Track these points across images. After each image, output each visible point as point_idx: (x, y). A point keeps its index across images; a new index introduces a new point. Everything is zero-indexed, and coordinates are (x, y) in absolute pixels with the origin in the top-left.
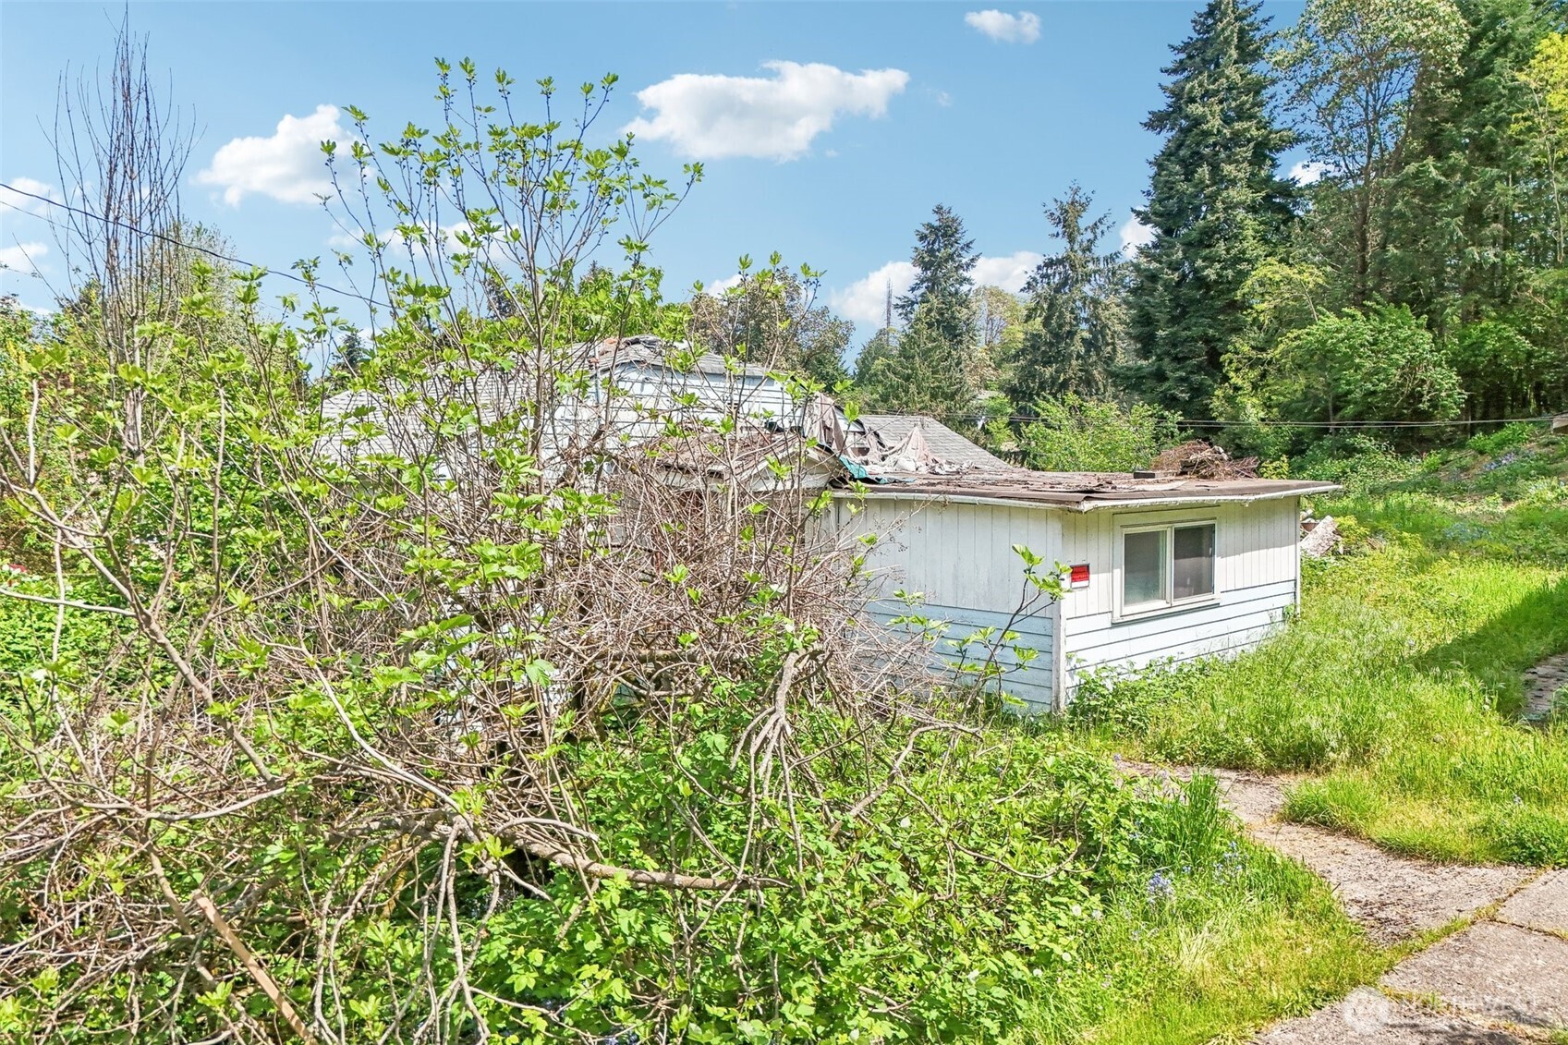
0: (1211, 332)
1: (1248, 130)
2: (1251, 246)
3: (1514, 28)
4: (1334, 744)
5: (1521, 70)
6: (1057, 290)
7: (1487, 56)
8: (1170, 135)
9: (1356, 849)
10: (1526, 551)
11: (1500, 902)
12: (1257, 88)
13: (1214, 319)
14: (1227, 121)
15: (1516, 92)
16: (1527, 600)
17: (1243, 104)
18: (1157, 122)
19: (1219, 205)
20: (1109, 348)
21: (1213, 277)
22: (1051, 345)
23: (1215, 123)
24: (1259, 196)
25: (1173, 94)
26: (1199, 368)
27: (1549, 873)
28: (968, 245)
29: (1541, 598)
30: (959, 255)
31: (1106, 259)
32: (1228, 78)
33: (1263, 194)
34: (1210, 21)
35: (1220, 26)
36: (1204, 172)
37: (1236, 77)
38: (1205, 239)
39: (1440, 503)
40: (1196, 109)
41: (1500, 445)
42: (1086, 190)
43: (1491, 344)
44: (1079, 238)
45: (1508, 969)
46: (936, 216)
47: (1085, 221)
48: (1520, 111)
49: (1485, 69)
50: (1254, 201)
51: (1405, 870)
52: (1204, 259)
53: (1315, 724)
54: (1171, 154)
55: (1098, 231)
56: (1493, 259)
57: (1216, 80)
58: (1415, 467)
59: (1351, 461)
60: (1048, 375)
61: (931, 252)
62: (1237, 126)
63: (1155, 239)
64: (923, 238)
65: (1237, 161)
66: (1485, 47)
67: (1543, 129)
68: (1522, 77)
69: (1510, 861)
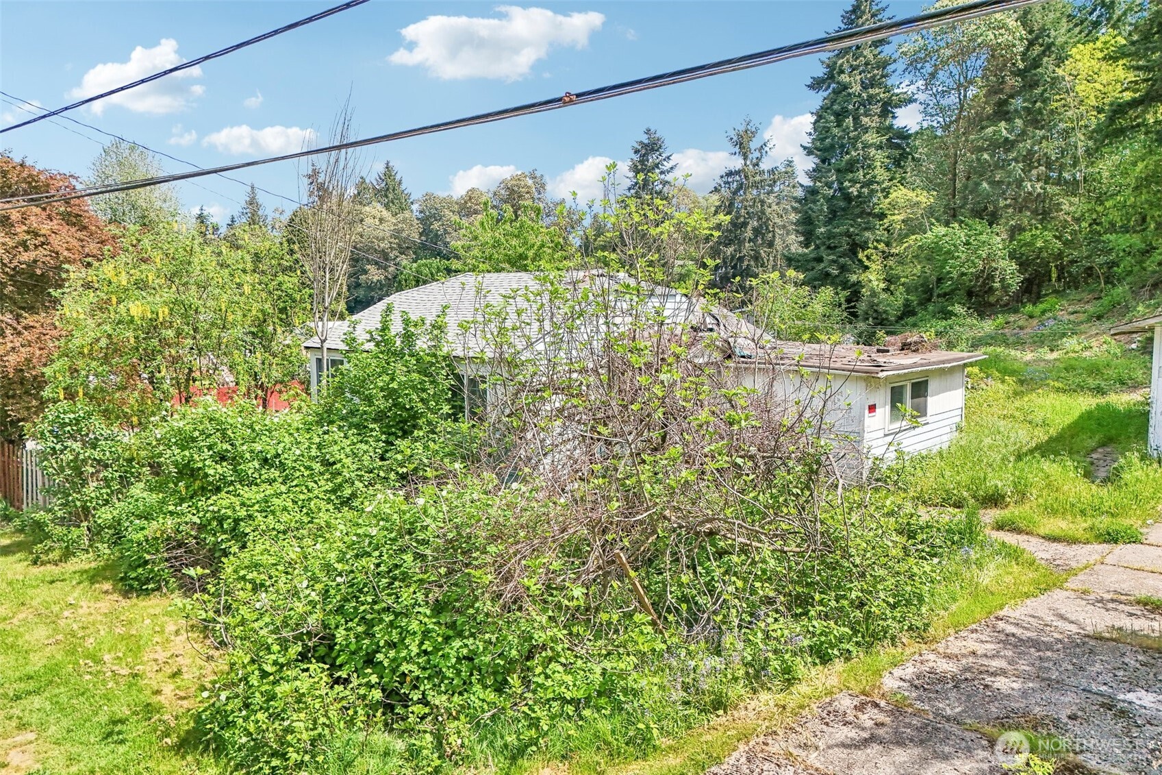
0: (852, 230)
1: (878, 94)
2: (881, 174)
3: (1055, 38)
4: (1009, 493)
5: (1059, 67)
6: (735, 193)
7: (1038, 55)
8: (825, 94)
9: (1034, 540)
10: (1073, 387)
11: (1104, 557)
12: (884, 65)
13: (855, 221)
14: (865, 87)
15: (1055, 81)
16: (1081, 417)
17: (875, 76)
18: (816, 85)
19: (860, 145)
20: (770, 235)
21: (856, 193)
22: (730, 231)
23: (856, 88)
24: (884, 139)
25: (828, 66)
26: (843, 255)
27: (1121, 546)
28: (668, 158)
29: (1088, 416)
30: (663, 165)
31: (768, 172)
32: (865, 57)
33: (887, 137)
34: (853, 17)
35: (860, 21)
36: (849, 121)
37: (870, 57)
38: (851, 167)
39: (1013, 352)
40: (844, 78)
41: (1043, 312)
42: (755, 122)
43: (1039, 244)
44: (750, 156)
45: (1113, 579)
46: (646, 136)
47: (754, 144)
48: (1058, 94)
49: (1036, 64)
50: (881, 142)
51: (1060, 547)
52: (850, 181)
53: (1000, 484)
54: (828, 108)
55: (764, 152)
56: (1039, 190)
57: (857, 58)
58: (988, 326)
59: (950, 322)
60: (729, 253)
61: (642, 162)
62: (871, 91)
63: (814, 166)
64: (636, 152)
65: (870, 115)
66: (1037, 50)
67: (1072, 105)
68: (1060, 72)
69: (1105, 541)
